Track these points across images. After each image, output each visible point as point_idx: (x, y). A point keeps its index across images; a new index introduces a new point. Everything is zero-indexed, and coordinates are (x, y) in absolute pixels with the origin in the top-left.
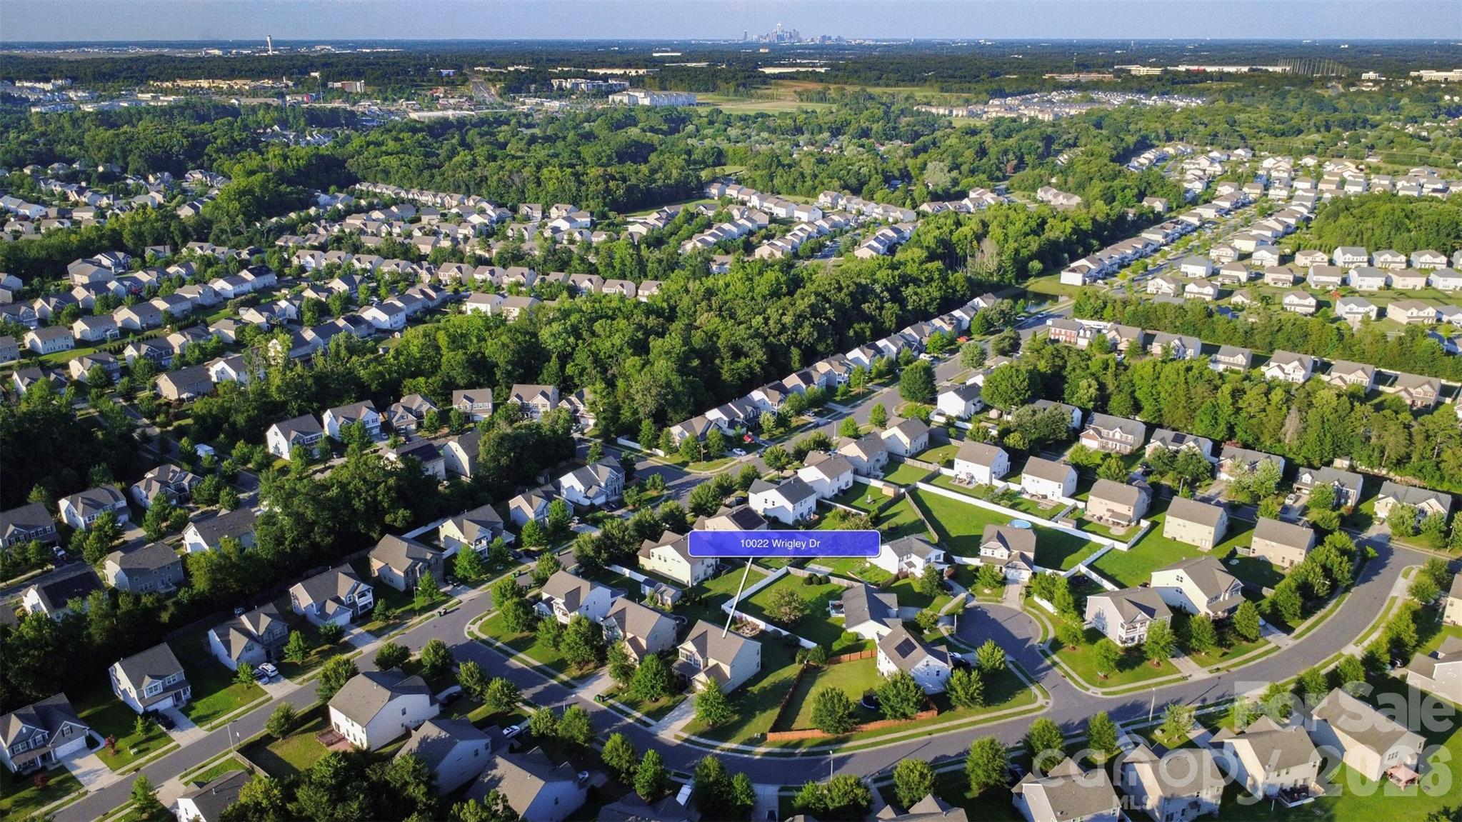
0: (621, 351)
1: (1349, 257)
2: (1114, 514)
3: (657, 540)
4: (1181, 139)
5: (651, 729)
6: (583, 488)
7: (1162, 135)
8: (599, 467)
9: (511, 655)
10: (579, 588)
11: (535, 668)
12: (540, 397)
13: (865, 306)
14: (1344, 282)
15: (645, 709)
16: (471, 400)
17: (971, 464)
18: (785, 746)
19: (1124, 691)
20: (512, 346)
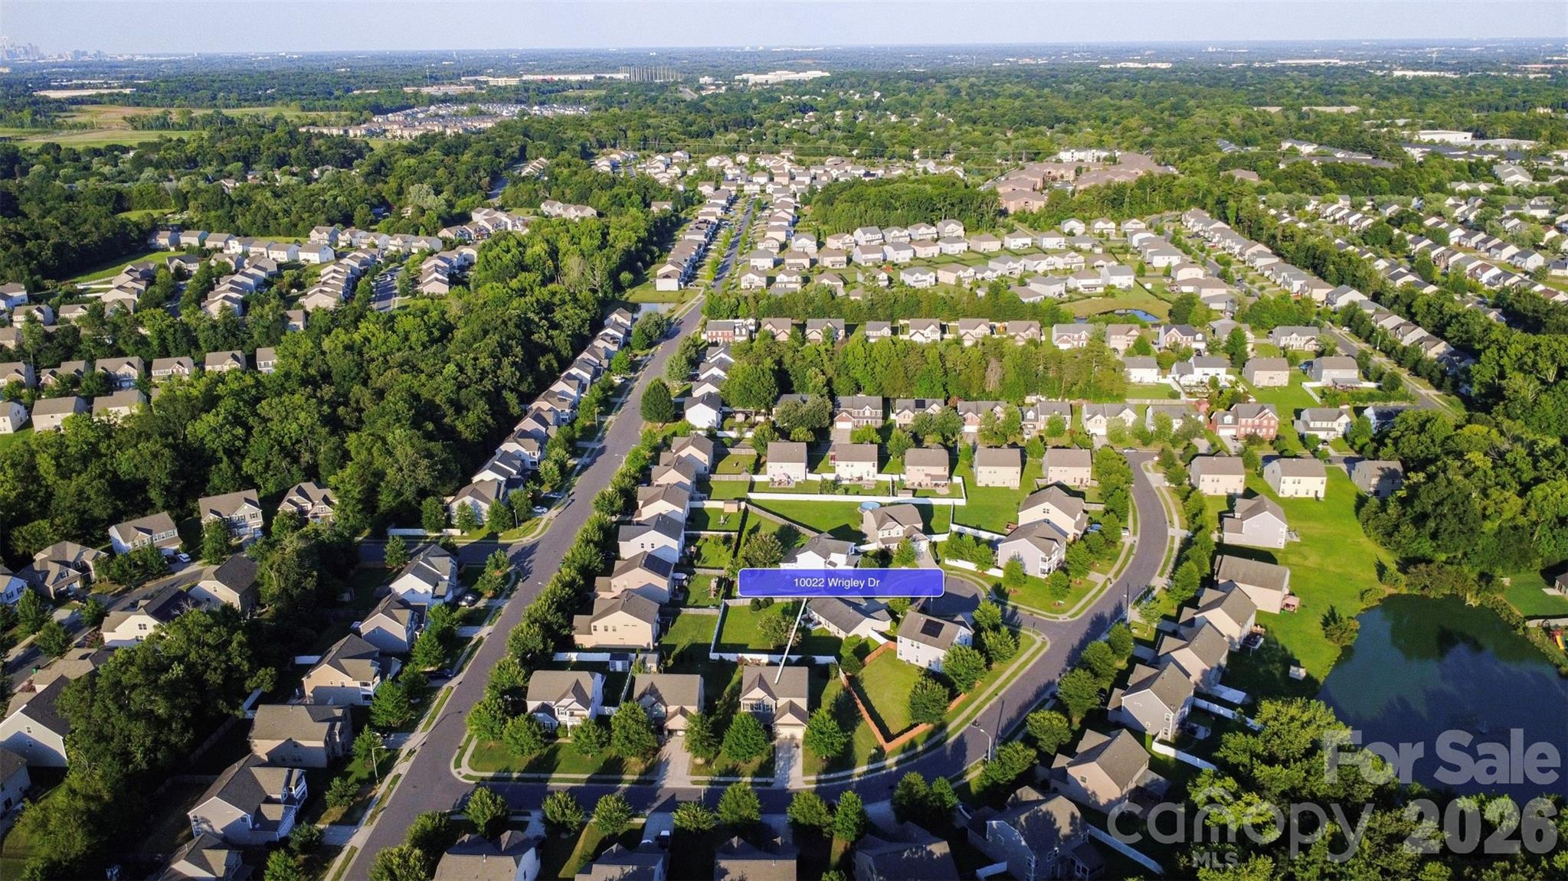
0: (312, 432)
1: (869, 236)
2: (933, 477)
3: (588, 610)
4: (614, 146)
5: (775, 787)
6: (430, 588)
7: (595, 144)
8: (431, 559)
9: (547, 780)
10: (577, 682)
11: (589, 780)
12: (247, 506)
13: (535, 337)
14: (849, 261)
15: (749, 772)
16: (149, 532)
17: (784, 464)
18: (904, 750)
19: (1083, 608)
20: (167, 452)
